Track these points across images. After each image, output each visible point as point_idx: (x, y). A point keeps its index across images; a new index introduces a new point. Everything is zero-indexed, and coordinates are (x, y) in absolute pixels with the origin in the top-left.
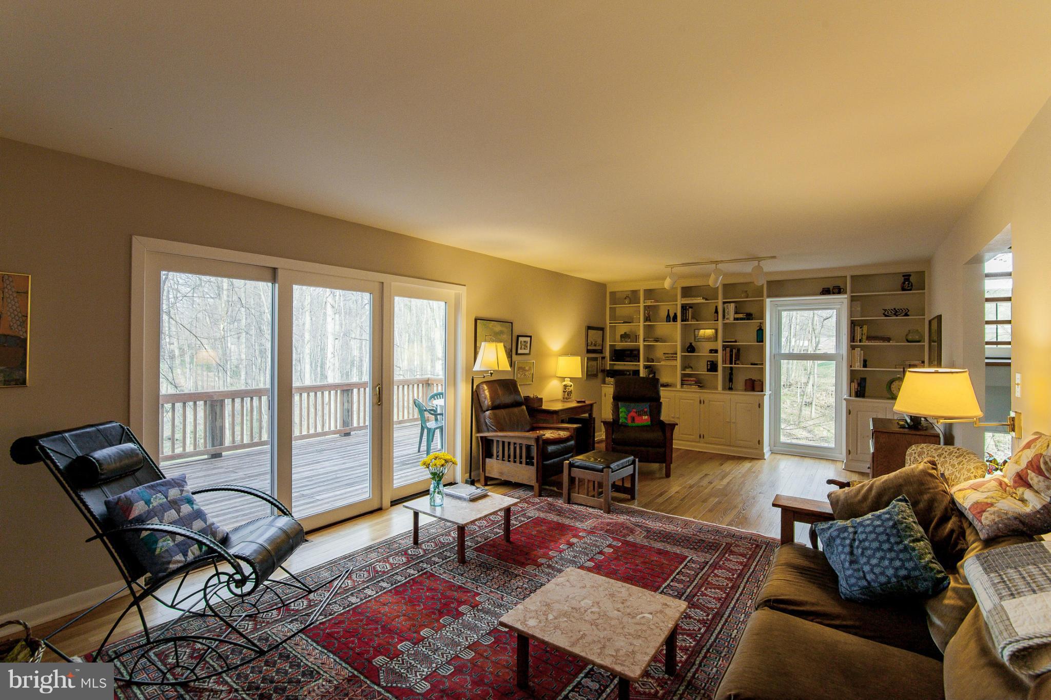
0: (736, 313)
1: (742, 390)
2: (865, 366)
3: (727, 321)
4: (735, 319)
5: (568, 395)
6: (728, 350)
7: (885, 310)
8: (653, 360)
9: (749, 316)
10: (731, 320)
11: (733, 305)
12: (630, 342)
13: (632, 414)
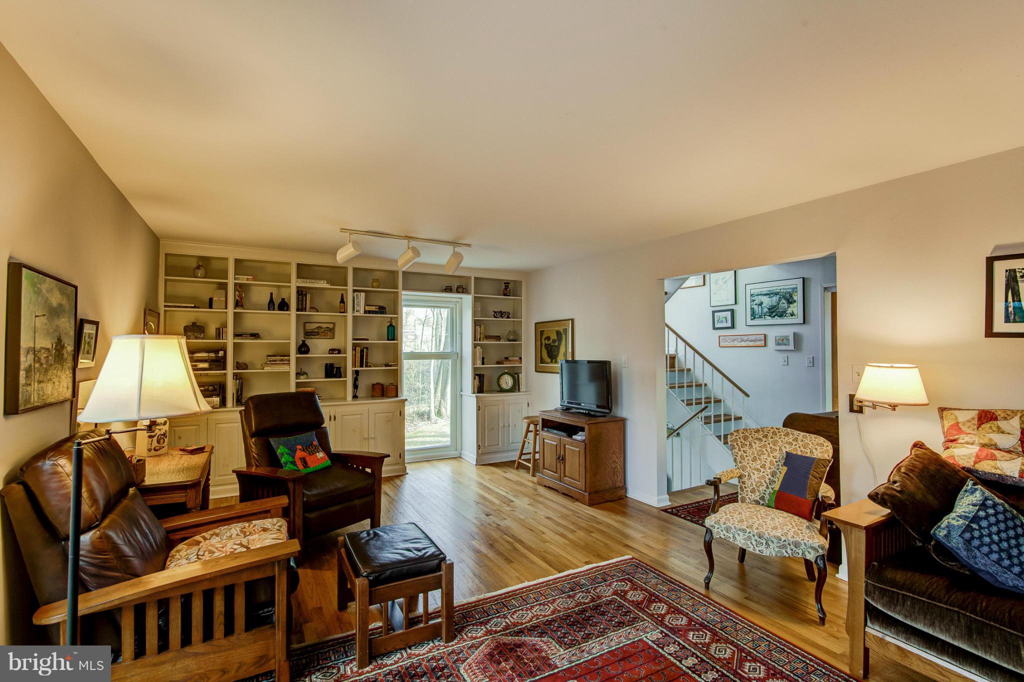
0: (366, 305)
1: (366, 398)
2: (483, 364)
3: (357, 314)
4: (365, 312)
5: (158, 442)
6: (358, 349)
7: (495, 312)
8: (246, 365)
9: (382, 310)
10: (361, 313)
11: (363, 294)
12: (203, 339)
13: (300, 454)
